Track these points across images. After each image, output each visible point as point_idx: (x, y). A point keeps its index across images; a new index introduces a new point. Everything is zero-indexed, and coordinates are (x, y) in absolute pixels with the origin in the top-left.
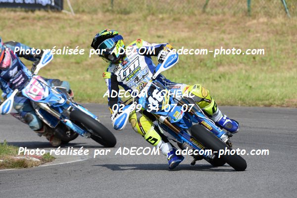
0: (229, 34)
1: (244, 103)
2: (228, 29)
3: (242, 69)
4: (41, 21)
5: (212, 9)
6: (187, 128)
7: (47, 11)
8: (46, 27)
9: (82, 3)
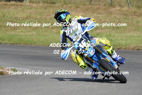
3: (107, 31)
5: (94, 2)
7: (16, 2)
8: (15, 9)
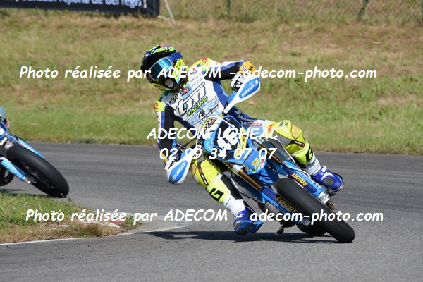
0: (394, 52)
1: (414, 150)
2: (393, 45)
3: (412, 102)
4: (127, 31)
5: (372, 15)
6: (271, 182)
7: (137, 17)
8: (134, 40)
9: (186, 5)
